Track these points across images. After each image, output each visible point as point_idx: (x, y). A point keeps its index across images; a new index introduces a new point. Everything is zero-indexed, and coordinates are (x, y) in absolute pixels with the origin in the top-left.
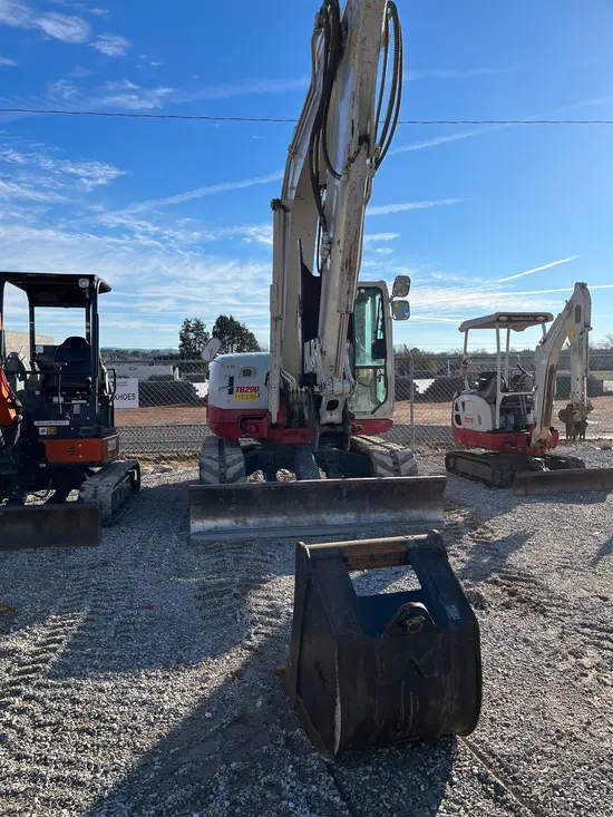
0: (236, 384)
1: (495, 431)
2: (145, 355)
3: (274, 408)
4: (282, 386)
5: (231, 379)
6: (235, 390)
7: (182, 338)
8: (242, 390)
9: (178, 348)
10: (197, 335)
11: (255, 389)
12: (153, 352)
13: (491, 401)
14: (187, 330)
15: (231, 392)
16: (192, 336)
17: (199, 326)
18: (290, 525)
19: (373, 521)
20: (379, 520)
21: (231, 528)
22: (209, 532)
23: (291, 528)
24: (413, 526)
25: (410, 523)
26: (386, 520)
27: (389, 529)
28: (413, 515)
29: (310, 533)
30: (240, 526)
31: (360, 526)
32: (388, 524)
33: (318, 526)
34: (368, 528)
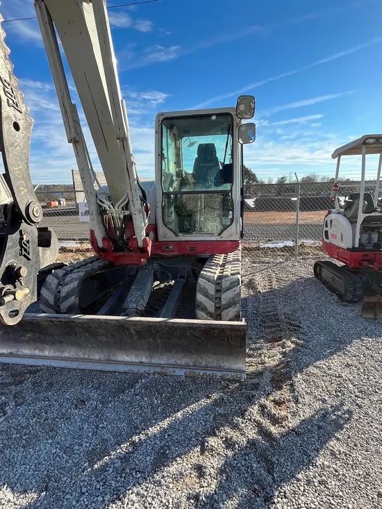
1: (353, 249)
13: (353, 220)
18: (82, 356)
19: (165, 362)
20: (172, 361)
21: (29, 353)
22: (11, 355)
23: (83, 360)
24: (208, 373)
25: (206, 368)
26: (179, 362)
27: (181, 373)
28: (210, 360)
29: (99, 367)
30: (37, 352)
31: (151, 365)
32: (181, 367)
33: (109, 361)
34: (158, 370)
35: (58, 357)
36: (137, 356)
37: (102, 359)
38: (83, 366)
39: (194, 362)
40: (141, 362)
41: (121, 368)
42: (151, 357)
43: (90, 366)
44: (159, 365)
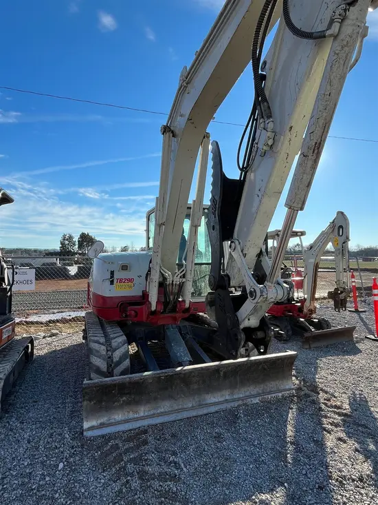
0: (116, 276)
2: (41, 252)
3: (153, 298)
4: (161, 280)
5: (112, 273)
6: (115, 281)
7: (61, 243)
8: (121, 281)
9: (59, 249)
10: (70, 242)
11: (130, 280)
12: (45, 250)
14: (64, 239)
15: (112, 283)
16: (67, 242)
17: (71, 237)
18: (177, 408)
19: (244, 395)
20: (248, 394)
21: (123, 418)
22: (102, 425)
23: (178, 411)
24: (273, 395)
25: (270, 393)
26: (252, 393)
27: (256, 400)
28: (272, 385)
29: (194, 413)
30: (131, 415)
31: (234, 400)
32: (255, 396)
33: (201, 406)
34: (240, 402)
35: (154, 414)
36: (222, 396)
37: (195, 405)
38: (180, 416)
39: (263, 390)
40: (226, 400)
41: (213, 409)
42: (232, 394)
43: (185, 415)
44: (239, 399)
